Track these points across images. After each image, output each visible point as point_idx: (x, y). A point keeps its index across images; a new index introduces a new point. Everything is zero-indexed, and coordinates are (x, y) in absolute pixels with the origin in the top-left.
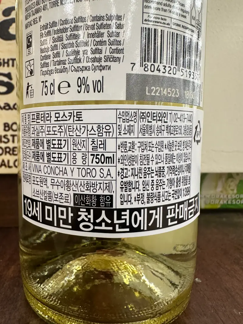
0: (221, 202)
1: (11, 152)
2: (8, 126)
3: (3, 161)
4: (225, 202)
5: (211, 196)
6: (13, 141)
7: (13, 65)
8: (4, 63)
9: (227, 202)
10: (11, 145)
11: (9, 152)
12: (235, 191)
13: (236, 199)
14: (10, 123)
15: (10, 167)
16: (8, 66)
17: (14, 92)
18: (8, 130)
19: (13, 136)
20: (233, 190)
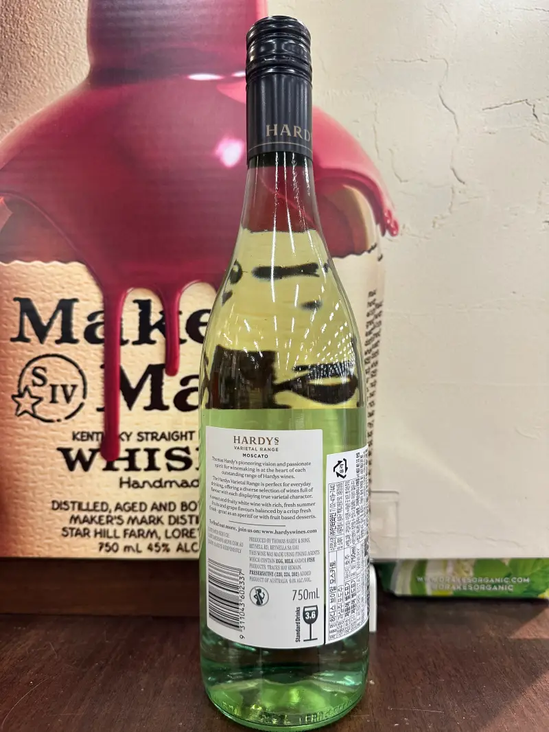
0: (454, 588)
1: (189, 535)
2: (186, 505)
3: (180, 544)
4: (459, 588)
5: (438, 580)
6: (191, 523)
7: (191, 438)
8: (182, 436)
9: (462, 587)
10: (188, 527)
11: (186, 535)
12: (471, 574)
13: (473, 584)
14: (188, 502)
15: (187, 551)
16: (186, 439)
17: (192, 468)
18: (186, 510)
19: (191, 517)
20: (467, 572)
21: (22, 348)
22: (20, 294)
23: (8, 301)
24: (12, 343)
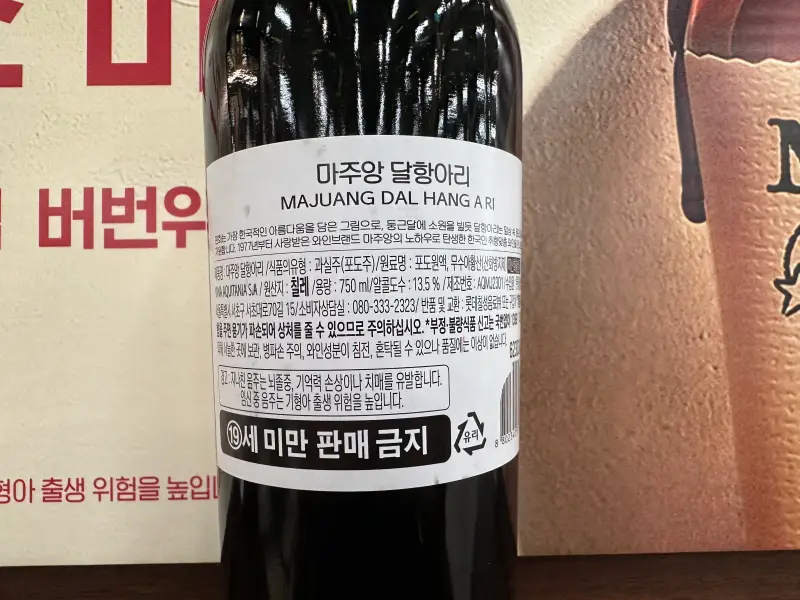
21: (788, 203)
22: (779, 114)
23: (760, 125)
24: (770, 195)
